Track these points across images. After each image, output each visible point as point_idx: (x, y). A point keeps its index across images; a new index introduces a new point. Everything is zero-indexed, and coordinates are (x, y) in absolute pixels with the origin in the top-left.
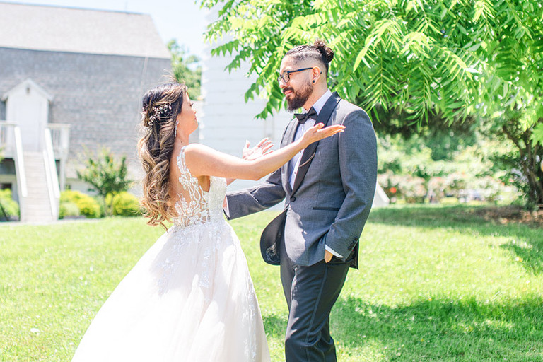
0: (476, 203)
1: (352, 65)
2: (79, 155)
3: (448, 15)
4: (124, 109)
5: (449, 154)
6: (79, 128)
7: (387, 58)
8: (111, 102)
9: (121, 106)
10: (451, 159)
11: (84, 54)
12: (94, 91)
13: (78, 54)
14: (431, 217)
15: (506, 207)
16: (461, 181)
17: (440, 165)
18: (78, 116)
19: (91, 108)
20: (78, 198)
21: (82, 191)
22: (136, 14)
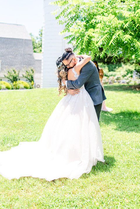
0: (123, 84)
1: (109, 44)
2: (5, 70)
3: (136, 29)
4: (17, 56)
5: (114, 69)
6: (4, 61)
7: (118, 42)
8: (13, 53)
9: (16, 55)
10: (114, 71)
11: (4, 38)
12: (8, 50)
13: (2, 38)
14: (116, 88)
15: (138, 85)
16: (120, 78)
17: (111, 73)
18: (3, 58)
19: (7, 55)
20: (4, 83)
21: (6, 81)
22: (20, 25)
